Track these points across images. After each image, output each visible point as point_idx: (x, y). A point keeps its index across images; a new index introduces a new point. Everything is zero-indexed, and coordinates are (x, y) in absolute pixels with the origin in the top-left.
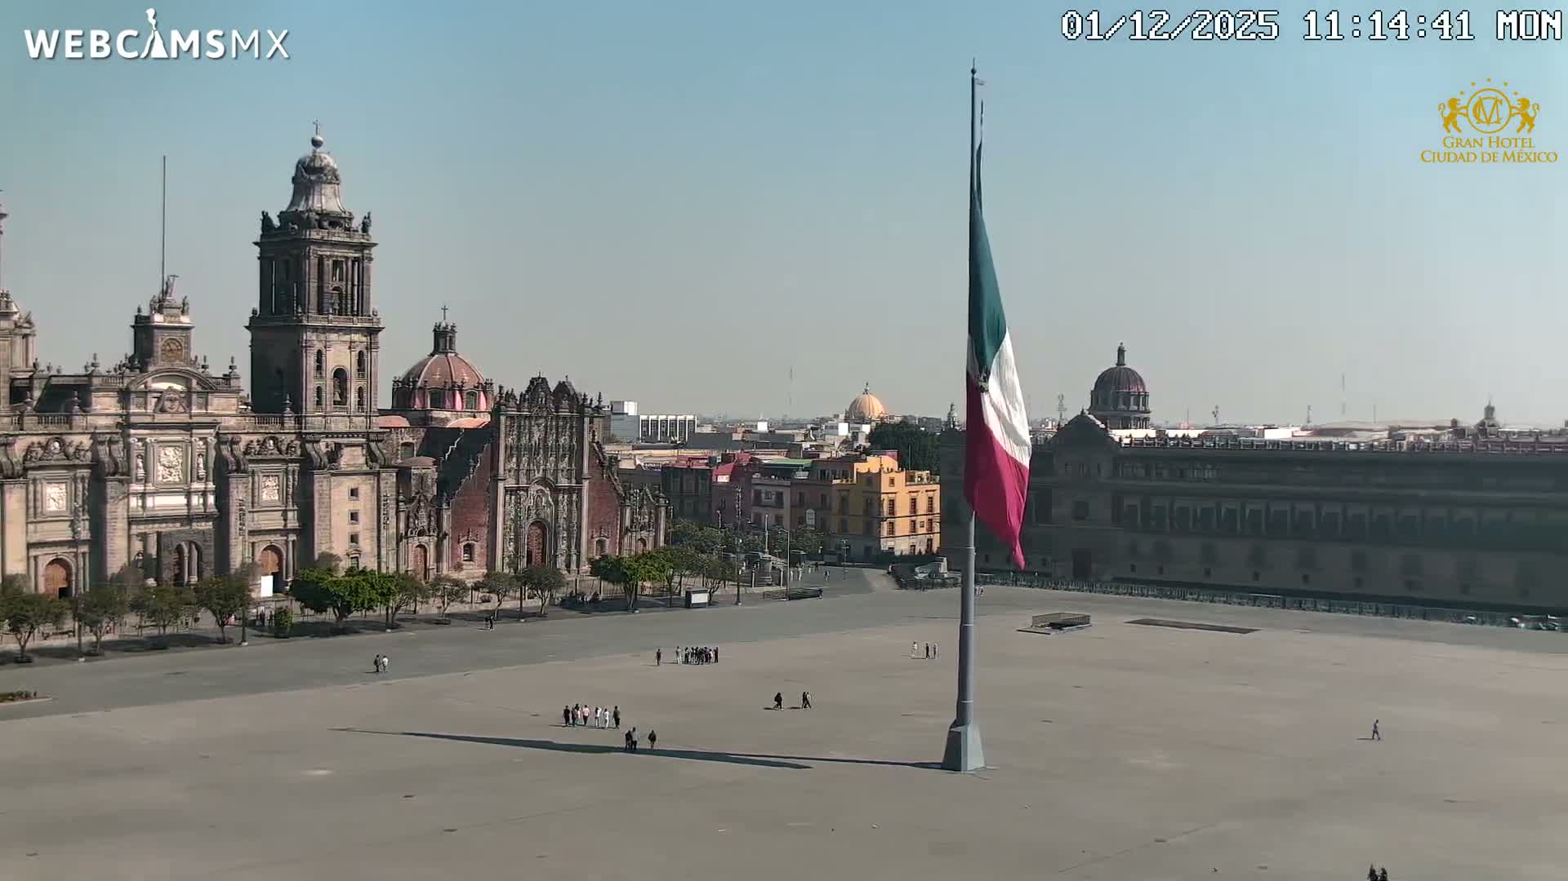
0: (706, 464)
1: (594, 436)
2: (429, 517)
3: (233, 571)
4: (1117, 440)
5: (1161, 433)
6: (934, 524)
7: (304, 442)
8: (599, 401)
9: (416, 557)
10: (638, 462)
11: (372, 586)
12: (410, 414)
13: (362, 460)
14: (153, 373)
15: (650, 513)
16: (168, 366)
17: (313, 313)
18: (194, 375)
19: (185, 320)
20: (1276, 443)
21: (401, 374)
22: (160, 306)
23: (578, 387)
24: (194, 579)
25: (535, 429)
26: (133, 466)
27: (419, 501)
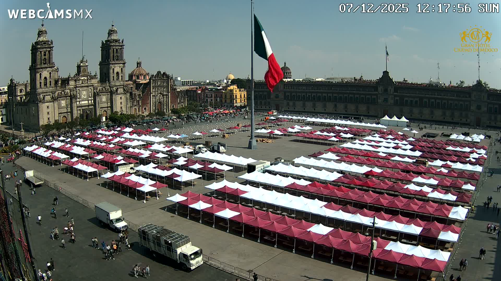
0: (196, 89)
1: (171, 83)
2: (137, 102)
3: (97, 116)
4: (285, 81)
5: (294, 80)
6: (245, 100)
7: (111, 88)
8: (172, 76)
9: (134, 111)
10: (181, 89)
11: (125, 117)
12: (132, 81)
13: (122, 91)
14: (81, 76)
15: (184, 99)
16: (83, 74)
17: (112, 61)
18: (89, 76)
19: (87, 64)
20: (318, 81)
21: (130, 73)
22: (82, 62)
23: (167, 73)
24: (90, 118)
25: (158, 82)
26: (77, 96)
27: (135, 99)
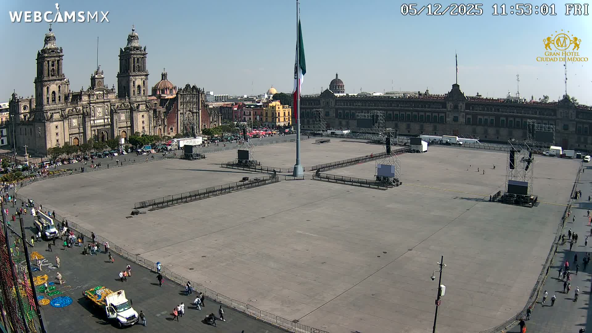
0: (231, 106)
1: (202, 99)
2: (162, 121)
3: (115, 137)
4: (336, 96)
5: (347, 95)
6: (290, 119)
7: (131, 104)
8: (203, 90)
9: (159, 131)
10: (214, 106)
11: (148, 139)
12: (156, 96)
13: (145, 108)
14: (95, 90)
15: (217, 118)
16: (98, 87)
17: (132, 72)
18: (105, 90)
19: (102, 76)
20: (376, 96)
21: (154, 86)
22: (97, 73)
23: (198, 87)
24: (106, 140)
25: (187, 97)
26: (91, 113)
27: (159, 117)
